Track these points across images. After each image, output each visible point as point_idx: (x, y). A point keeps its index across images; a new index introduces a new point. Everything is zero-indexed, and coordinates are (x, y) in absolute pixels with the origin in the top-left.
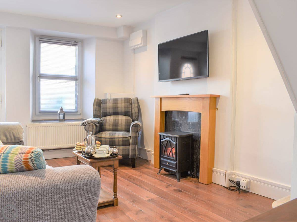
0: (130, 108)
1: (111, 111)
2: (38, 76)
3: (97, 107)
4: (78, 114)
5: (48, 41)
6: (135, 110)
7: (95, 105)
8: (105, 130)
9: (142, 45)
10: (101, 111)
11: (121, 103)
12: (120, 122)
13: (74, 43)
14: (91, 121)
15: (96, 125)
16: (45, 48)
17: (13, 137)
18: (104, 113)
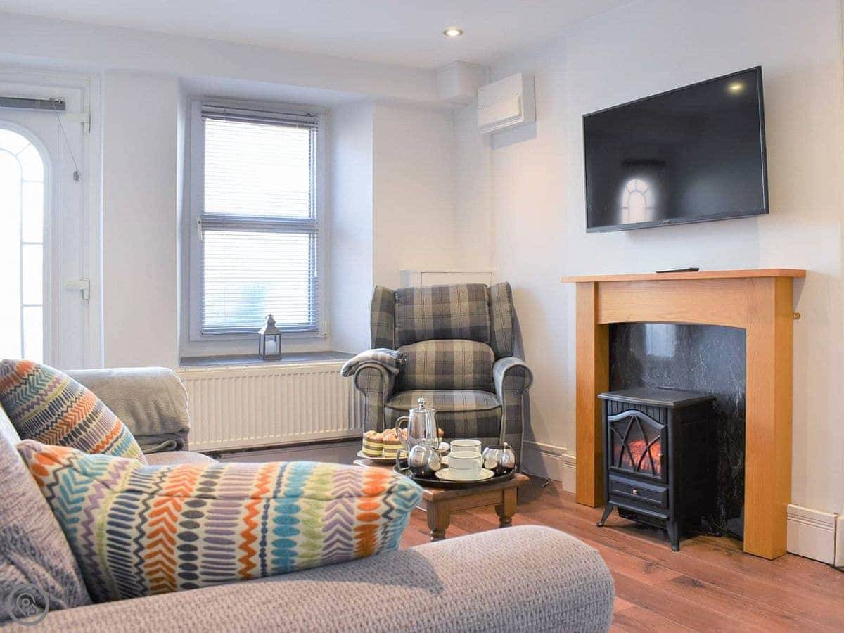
0: (488, 317)
1: (429, 325)
2: (199, 219)
3: (384, 314)
4: (319, 336)
5: (228, 114)
6: (501, 323)
7: (378, 309)
8: (414, 387)
9: (521, 120)
10: (395, 327)
11: (459, 301)
12: (458, 360)
13: (305, 119)
14: (373, 359)
15: (389, 371)
16: (218, 133)
17: (156, 417)
18: (406, 332)
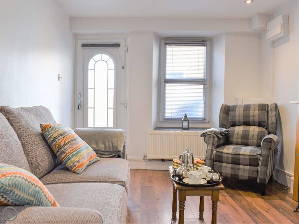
0: (266, 117)
1: (241, 119)
2: (163, 80)
3: (225, 115)
4: (206, 122)
5: (173, 43)
6: (272, 120)
7: (223, 113)
8: (231, 143)
9: (282, 34)
10: (229, 120)
11: (254, 111)
12: (251, 134)
13: (202, 42)
14: (212, 131)
15: (218, 137)
16: (171, 50)
17: (111, 145)
18: (232, 122)
